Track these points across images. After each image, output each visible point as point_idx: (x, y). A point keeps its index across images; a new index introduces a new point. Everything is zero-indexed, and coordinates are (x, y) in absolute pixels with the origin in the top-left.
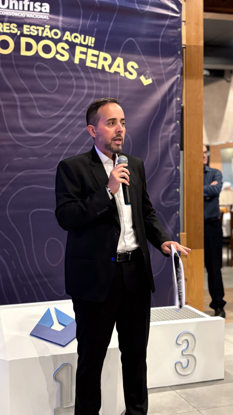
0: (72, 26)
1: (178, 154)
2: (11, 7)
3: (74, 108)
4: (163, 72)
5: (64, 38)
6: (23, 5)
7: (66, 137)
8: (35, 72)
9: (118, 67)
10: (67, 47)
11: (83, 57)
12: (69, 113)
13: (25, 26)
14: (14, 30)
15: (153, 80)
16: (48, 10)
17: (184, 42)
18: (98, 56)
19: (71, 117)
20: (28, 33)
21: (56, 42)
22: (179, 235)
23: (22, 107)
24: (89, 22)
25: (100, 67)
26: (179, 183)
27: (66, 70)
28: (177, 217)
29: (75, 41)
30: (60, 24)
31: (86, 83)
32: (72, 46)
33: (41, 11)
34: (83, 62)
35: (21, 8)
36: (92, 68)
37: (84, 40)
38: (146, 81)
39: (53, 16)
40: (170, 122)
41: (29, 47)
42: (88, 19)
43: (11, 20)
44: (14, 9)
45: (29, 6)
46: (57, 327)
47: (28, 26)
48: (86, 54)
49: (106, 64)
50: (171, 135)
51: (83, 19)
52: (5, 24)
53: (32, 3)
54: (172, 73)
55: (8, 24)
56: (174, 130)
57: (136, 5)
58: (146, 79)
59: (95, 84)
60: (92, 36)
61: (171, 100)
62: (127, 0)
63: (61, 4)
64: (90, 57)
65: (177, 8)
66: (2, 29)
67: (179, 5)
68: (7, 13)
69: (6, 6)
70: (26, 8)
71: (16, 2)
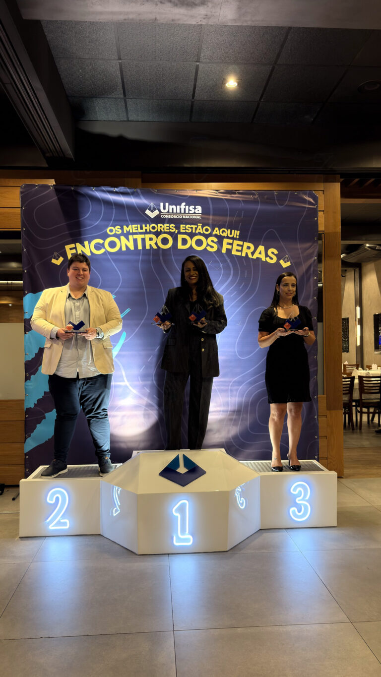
0: (220, 223)
4: (301, 255)
5: (214, 233)
6: (180, 209)
9: (260, 253)
10: (216, 240)
11: (230, 247)
13: (182, 226)
14: (172, 229)
15: (291, 263)
16: (200, 212)
17: (321, 228)
18: (242, 246)
20: (184, 231)
21: (207, 237)
22: (317, 397)
24: (234, 218)
25: (244, 255)
26: (317, 350)
27: (215, 258)
28: (314, 381)
29: (222, 235)
30: (210, 222)
32: (220, 239)
33: (195, 213)
34: (229, 251)
35: (178, 211)
36: (236, 255)
37: (231, 234)
38: (285, 264)
39: (204, 216)
40: (307, 298)
41: (184, 242)
42: (234, 216)
44: (173, 212)
45: (185, 209)
46: (182, 470)
47: (184, 226)
48: (232, 244)
49: (249, 252)
51: (230, 216)
52: (166, 225)
53: (187, 207)
54: (310, 256)
55: (168, 225)
56: (311, 305)
57: (276, 201)
58: (285, 262)
59: (239, 269)
60: (237, 230)
61: (309, 279)
62: (267, 199)
63: (211, 206)
64: (235, 247)
65: (314, 200)
66: (164, 229)
67: (315, 199)
68: (167, 217)
69: (166, 210)
70: (183, 211)
71: (174, 207)
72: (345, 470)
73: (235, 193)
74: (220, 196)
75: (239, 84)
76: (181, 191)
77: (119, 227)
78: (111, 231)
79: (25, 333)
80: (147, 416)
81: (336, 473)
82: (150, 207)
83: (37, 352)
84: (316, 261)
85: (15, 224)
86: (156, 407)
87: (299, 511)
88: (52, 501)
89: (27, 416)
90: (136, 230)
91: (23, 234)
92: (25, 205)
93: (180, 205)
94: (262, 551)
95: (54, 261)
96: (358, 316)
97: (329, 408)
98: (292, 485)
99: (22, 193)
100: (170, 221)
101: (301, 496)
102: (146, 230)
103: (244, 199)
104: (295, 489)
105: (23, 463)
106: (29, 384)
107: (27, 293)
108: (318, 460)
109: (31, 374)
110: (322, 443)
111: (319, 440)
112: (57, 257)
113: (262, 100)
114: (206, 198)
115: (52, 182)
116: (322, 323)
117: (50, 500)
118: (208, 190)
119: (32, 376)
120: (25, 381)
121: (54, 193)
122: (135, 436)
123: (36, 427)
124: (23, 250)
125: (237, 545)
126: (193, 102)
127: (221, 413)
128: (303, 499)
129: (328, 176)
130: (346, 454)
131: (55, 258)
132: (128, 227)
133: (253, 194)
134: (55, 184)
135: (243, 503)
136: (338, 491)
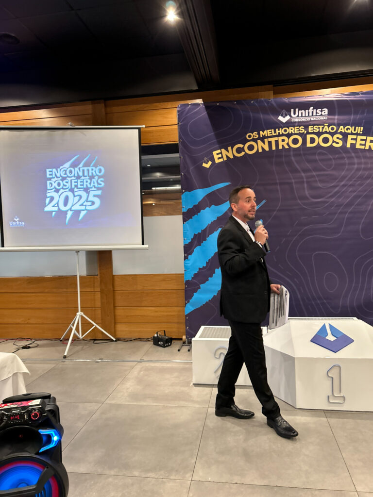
0: (344, 122)
3: (347, 179)
5: (339, 131)
7: (340, 200)
8: (317, 157)
10: (341, 137)
11: (354, 142)
12: (342, 183)
13: (310, 127)
14: (302, 131)
16: (327, 113)
18: (365, 140)
19: (344, 186)
20: (312, 131)
21: (332, 134)
23: (308, 182)
24: (358, 117)
25: (367, 148)
27: (340, 153)
29: (346, 131)
30: (336, 121)
31: (356, 160)
32: (345, 136)
33: (321, 115)
34: (353, 145)
35: (307, 115)
37: (355, 130)
39: (330, 117)
41: (312, 140)
42: (358, 114)
43: (300, 124)
44: (302, 116)
45: (313, 112)
46: (331, 338)
47: (312, 127)
49: (372, 145)
51: (354, 115)
52: (296, 128)
53: (315, 110)
55: (298, 127)
59: (363, 160)
60: (361, 127)
63: (336, 107)
64: (359, 142)
66: (294, 131)
68: (297, 120)
69: (297, 115)
70: (311, 114)
71: (303, 111)
73: (358, 94)
74: (345, 98)
76: (309, 98)
77: (257, 133)
78: (250, 136)
79: (184, 223)
82: (282, 113)
83: (192, 237)
85: (173, 137)
89: (186, 286)
90: (270, 134)
91: (180, 147)
92: (181, 120)
93: (309, 109)
95: (204, 165)
99: (178, 111)
102: (279, 133)
103: (366, 99)
105: (185, 322)
106: (187, 262)
107: (185, 191)
112: (206, 161)
114: (332, 101)
115: (199, 101)
118: (335, 94)
119: (189, 256)
120: (185, 259)
121: (204, 109)
123: (193, 295)
124: (180, 158)
131: (205, 163)
132: (263, 132)
134: (203, 102)
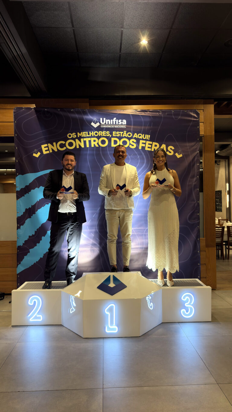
0: (138, 130)
1: (199, 194)
2: (107, 123)
4: (189, 150)
5: (134, 137)
10: (135, 141)
11: (144, 145)
13: (114, 132)
14: (108, 135)
15: (183, 155)
16: (125, 123)
17: (202, 133)
18: (152, 145)
20: (115, 136)
21: (129, 139)
22: (199, 239)
24: (147, 127)
25: (153, 150)
26: (199, 210)
27: (134, 152)
28: (198, 229)
29: (139, 138)
30: (132, 129)
32: (138, 140)
34: (143, 148)
36: (148, 151)
37: (144, 137)
38: (179, 156)
39: (127, 126)
40: (193, 177)
41: (115, 142)
45: (116, 122)
46: (112, 285)
50: (194, 184)
51: (144, 126)
52: (104, 132)
54: (195, 151)
56: (195, 182)
57: (173, 116)
58: (179, 155)
59: (150, 159)
60: (149, 135)
61: (194, 165)
62: (168, 115)
63: (132, 120)
64: (147, 145)
65: (197, 116)
66: (102, 134)
67: (198, 114)
68: (105, 127)
69: (104, 123)
70: (114, 123)
71: (109, 120)
72: (217, 285)
73: (147, 112)
74: (138, 113)
75: (148, 41)
76: (113, 111)
77: (75, 134)
78: (70, 136)
79: (17, 200)
80: (92, 251)
81: (211, 288)
82: (94, 120)
83: (24, 211)
84: (198, 154)
85: (10, 132)
86: (98, 245)
87: (187, 311)
88: (32, 303)
89: (18, 251)
90: (85, 135)
91: (15, 139)
92: (17, 120)
93: (113, 119)
94: (163, 336)
95: (34, 155)
96: (228, 189)
97: (207, 246)
98: (183, 295)
99: (14, 112)
100: (107, 129)
101: (188, 302)
102: (92, 135)
103: (152, 115)
104: (184, 298)
105: (16, 280)
106: (20, 231)
107: (18, 175)
108: (200, 279)
109: (20, 225)
110: (203, 268)
111: (201, 266)
112: (36, 152)
113: (164, 52)
114: (129, 115)
115: (33, 106)
116: (202, 193)
117: (30, 303)
118: (131, 110)
120: (17, 229)
121: (34, 113)
122: (86, 263)
123: (24, 258)
124: (15, 148)
125: (147, 332)
126: (120, 55)
127: (139, 249)
128: (189, 304)
129: (206, 100)
130: (218, 275)
131: (35, 153)
132: (80, 133)
133: (159, 112)
134: (35, 107)
135: (152, 306)
136: (212, 298)
